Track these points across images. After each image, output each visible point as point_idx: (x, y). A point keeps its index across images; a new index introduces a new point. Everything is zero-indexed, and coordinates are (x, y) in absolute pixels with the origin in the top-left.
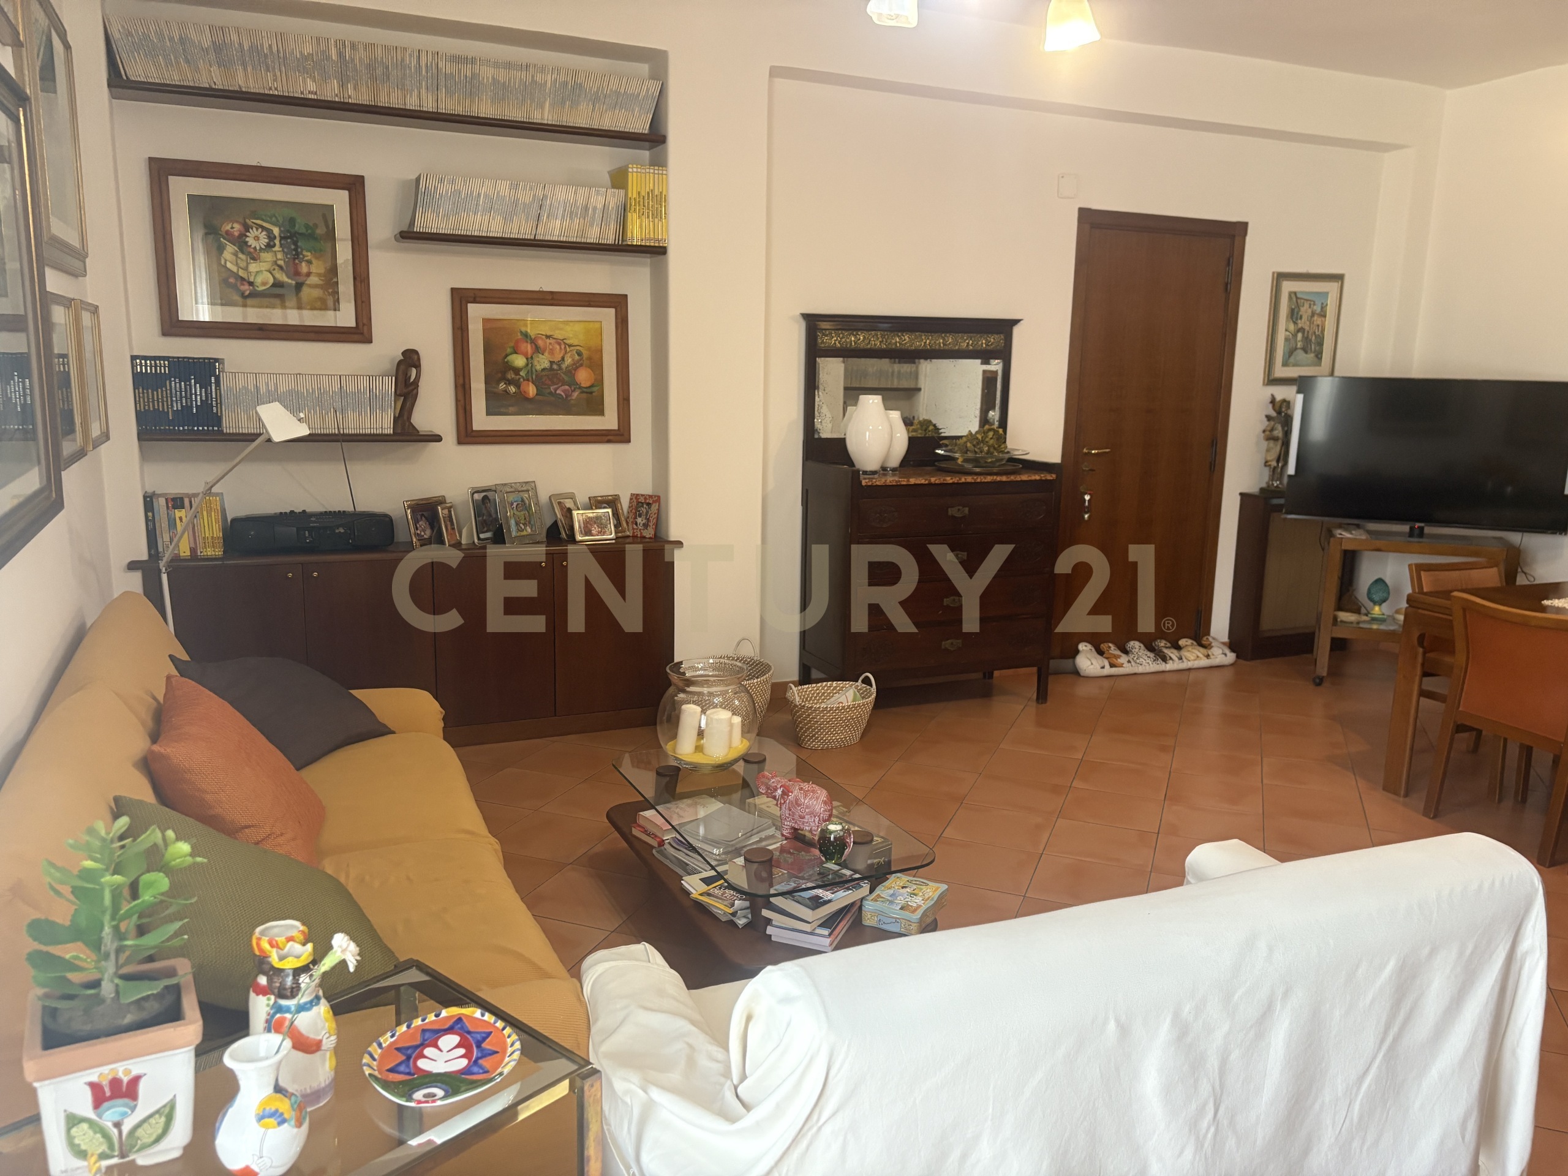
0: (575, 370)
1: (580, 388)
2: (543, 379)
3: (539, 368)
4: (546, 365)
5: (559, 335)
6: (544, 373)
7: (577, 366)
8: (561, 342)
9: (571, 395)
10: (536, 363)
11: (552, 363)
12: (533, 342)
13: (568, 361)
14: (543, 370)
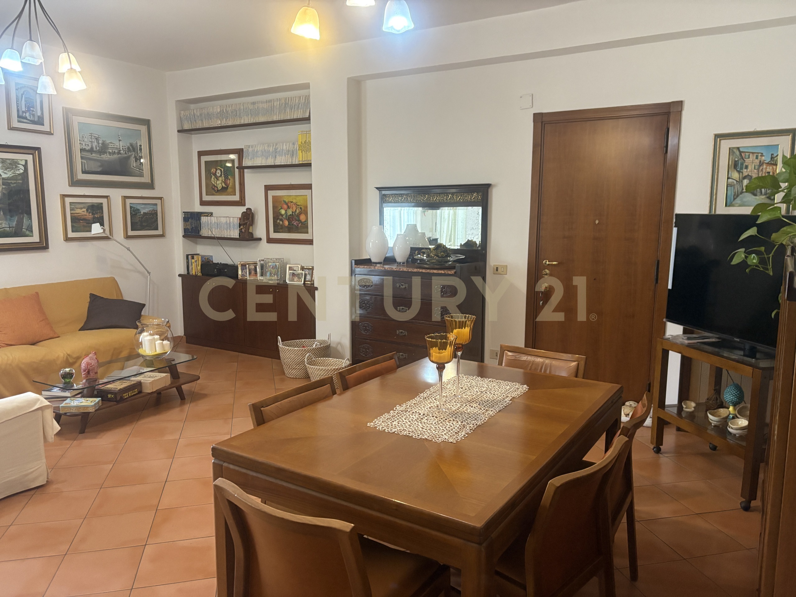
0: (300, 215)
1: (301, 222)
2: (290, 218)
3: (289, 214)
4: (291, 213)
5: (294, 201)
6: (290, 216)
7: (300, 213)
8: (296, 204)
9: (298, 225)
10: (288, 212)
11: (293, 212)
12: (287, 204)
13: (298, 211)
14: (290, 215)
